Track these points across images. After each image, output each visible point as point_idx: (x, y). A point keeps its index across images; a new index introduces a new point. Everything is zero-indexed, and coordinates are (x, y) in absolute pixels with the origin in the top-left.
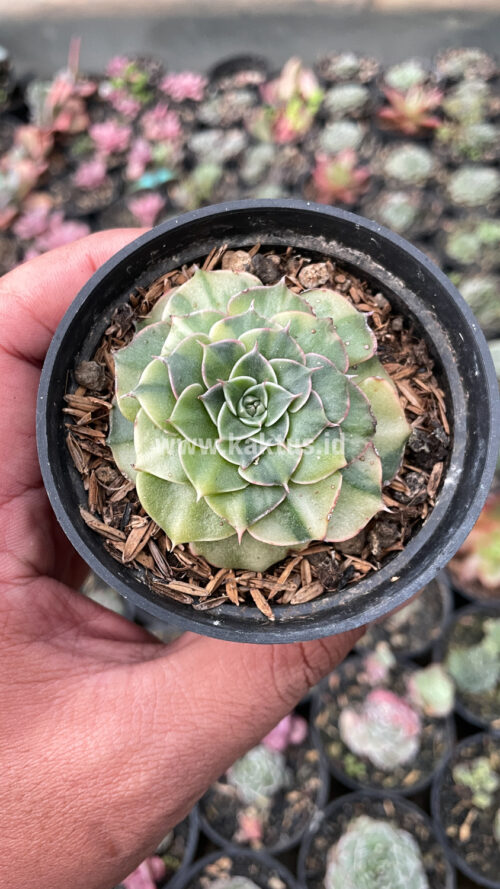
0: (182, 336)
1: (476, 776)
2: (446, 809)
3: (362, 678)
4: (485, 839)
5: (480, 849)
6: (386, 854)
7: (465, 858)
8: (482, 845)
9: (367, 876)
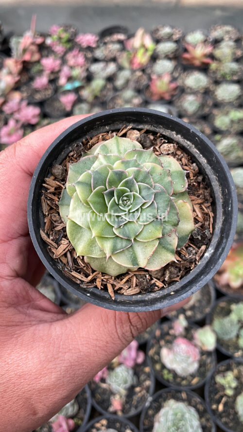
0: (101, 164)
1: (226, 380)
2: (212, 396)
3: (172, 332)
4: (231, 411)
5: (228, 415)
6: (183, 418)
7: (220, 420)
8: (229, 414)
9: (173, 429)
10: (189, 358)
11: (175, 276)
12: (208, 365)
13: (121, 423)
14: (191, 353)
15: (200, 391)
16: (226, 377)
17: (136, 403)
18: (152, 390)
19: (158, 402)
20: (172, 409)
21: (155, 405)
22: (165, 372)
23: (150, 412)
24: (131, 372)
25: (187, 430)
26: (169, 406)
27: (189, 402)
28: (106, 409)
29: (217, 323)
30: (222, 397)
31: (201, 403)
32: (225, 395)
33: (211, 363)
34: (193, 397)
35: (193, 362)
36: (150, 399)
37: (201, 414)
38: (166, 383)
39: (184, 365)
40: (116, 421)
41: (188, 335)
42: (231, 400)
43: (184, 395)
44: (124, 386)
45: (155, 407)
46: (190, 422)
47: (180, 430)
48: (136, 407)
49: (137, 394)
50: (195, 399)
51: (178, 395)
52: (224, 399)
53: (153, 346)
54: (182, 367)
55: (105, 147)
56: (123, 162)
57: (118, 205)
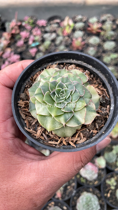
4: (114, 197)
7: (109, 201)
11: (101, 124)
55: (42, 75)
56: (53, 78)
57: (59, 98)
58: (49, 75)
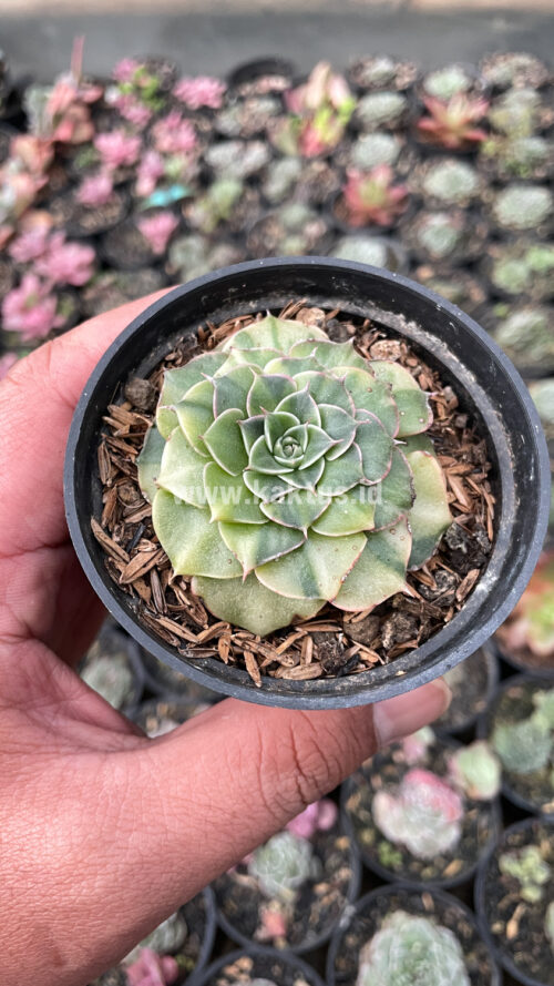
1: (525, 866)
2: (492, 903)
3: (398, 757)
4: (536, 937)
5: (529, 947)
6: (425, 953)
7: (512, 958)
8: (532, 944)
9: (403, 978)
10: (437, 815)
11: (408, 636)
12: (481, 832)
13: (284, 966)
14: (442, 805)
15: (464, 891)
16: (524, 858)
17: (317, 920)
18: (354, 888)
19: (368, 917)
20: (400, 934)
21: (362, 923)
22: (384, 848)
23: (351, 940)
24: (306, 849)
25: (434, 981)
26: (393, 927)
27: (439, 917)
28: (250, 934)
29: (502, 736)
30: (514, 905)
31: (467, 920)
32: (522, 900)
33: (488, 827)
34: (448, 905)
35: (448, 825)
36: (350, 910)
37: (467, 944)
38: (386, 874)
39: (427, 832)
40: (274, 961)
41: (436, 764)
42: (535, 911)
43: (427, 902)
44: (291, 880)
45: (362, 928)
46: (441, 962)
47: (418, 981)
48: (318, 929)
49: (320, 900)
50: (453, 910)
51: (415, 900)
52: (519, 911)
53: (355, 790)
54: (423, 838)
55: (247, 336)
56: (286, 362)
57: (273, 454)
58: (277, 344)
